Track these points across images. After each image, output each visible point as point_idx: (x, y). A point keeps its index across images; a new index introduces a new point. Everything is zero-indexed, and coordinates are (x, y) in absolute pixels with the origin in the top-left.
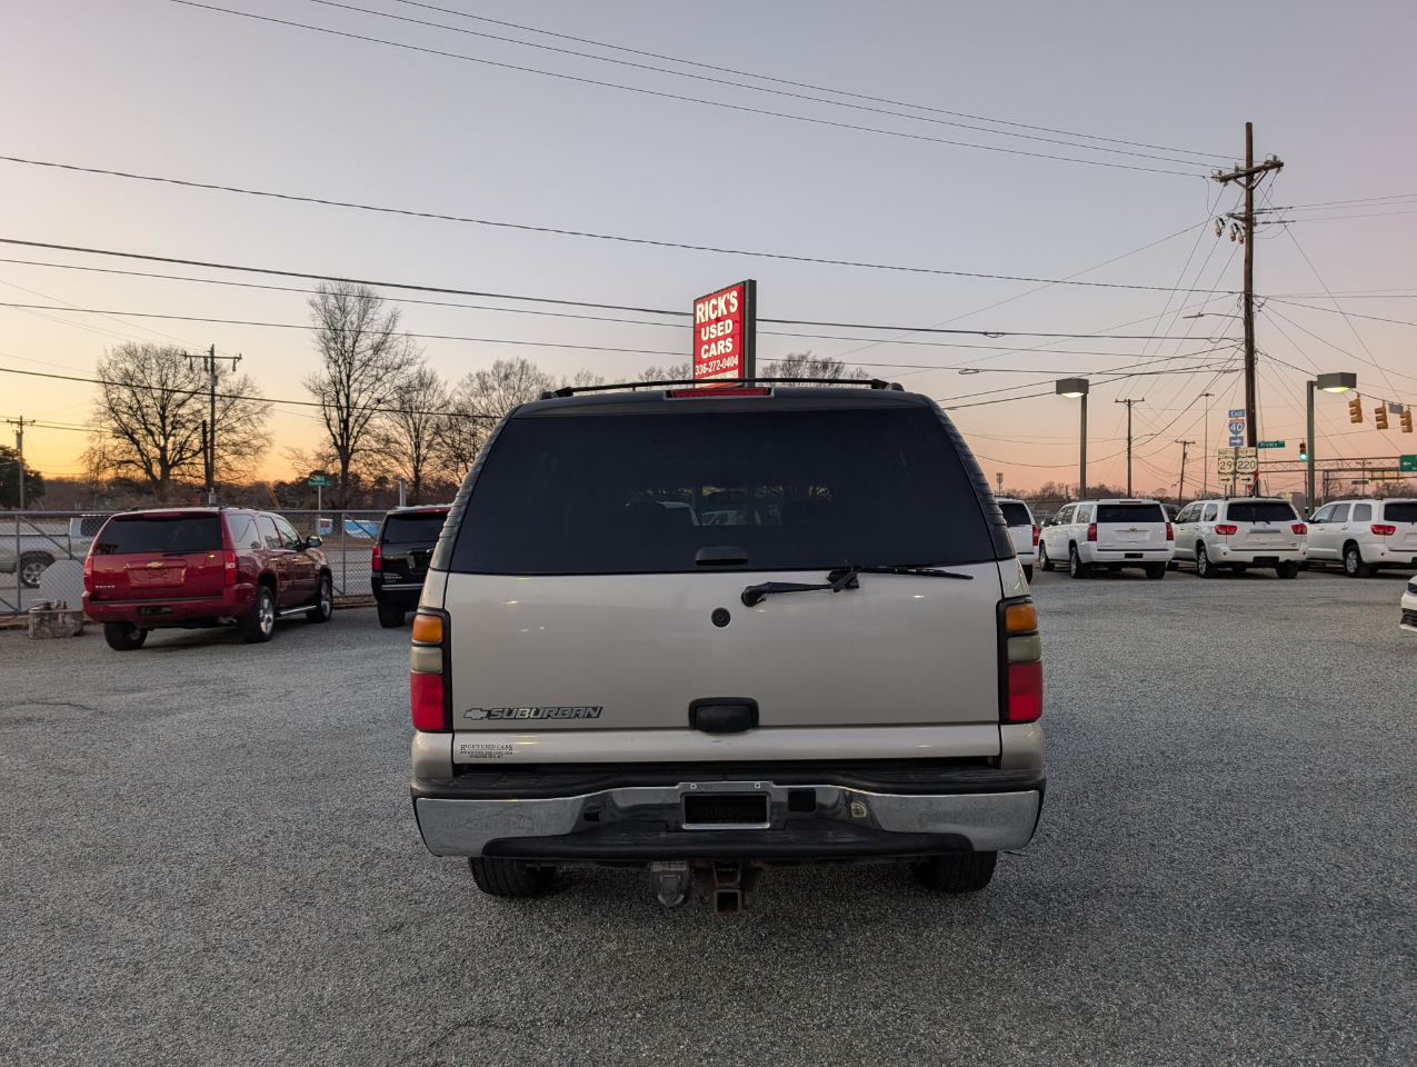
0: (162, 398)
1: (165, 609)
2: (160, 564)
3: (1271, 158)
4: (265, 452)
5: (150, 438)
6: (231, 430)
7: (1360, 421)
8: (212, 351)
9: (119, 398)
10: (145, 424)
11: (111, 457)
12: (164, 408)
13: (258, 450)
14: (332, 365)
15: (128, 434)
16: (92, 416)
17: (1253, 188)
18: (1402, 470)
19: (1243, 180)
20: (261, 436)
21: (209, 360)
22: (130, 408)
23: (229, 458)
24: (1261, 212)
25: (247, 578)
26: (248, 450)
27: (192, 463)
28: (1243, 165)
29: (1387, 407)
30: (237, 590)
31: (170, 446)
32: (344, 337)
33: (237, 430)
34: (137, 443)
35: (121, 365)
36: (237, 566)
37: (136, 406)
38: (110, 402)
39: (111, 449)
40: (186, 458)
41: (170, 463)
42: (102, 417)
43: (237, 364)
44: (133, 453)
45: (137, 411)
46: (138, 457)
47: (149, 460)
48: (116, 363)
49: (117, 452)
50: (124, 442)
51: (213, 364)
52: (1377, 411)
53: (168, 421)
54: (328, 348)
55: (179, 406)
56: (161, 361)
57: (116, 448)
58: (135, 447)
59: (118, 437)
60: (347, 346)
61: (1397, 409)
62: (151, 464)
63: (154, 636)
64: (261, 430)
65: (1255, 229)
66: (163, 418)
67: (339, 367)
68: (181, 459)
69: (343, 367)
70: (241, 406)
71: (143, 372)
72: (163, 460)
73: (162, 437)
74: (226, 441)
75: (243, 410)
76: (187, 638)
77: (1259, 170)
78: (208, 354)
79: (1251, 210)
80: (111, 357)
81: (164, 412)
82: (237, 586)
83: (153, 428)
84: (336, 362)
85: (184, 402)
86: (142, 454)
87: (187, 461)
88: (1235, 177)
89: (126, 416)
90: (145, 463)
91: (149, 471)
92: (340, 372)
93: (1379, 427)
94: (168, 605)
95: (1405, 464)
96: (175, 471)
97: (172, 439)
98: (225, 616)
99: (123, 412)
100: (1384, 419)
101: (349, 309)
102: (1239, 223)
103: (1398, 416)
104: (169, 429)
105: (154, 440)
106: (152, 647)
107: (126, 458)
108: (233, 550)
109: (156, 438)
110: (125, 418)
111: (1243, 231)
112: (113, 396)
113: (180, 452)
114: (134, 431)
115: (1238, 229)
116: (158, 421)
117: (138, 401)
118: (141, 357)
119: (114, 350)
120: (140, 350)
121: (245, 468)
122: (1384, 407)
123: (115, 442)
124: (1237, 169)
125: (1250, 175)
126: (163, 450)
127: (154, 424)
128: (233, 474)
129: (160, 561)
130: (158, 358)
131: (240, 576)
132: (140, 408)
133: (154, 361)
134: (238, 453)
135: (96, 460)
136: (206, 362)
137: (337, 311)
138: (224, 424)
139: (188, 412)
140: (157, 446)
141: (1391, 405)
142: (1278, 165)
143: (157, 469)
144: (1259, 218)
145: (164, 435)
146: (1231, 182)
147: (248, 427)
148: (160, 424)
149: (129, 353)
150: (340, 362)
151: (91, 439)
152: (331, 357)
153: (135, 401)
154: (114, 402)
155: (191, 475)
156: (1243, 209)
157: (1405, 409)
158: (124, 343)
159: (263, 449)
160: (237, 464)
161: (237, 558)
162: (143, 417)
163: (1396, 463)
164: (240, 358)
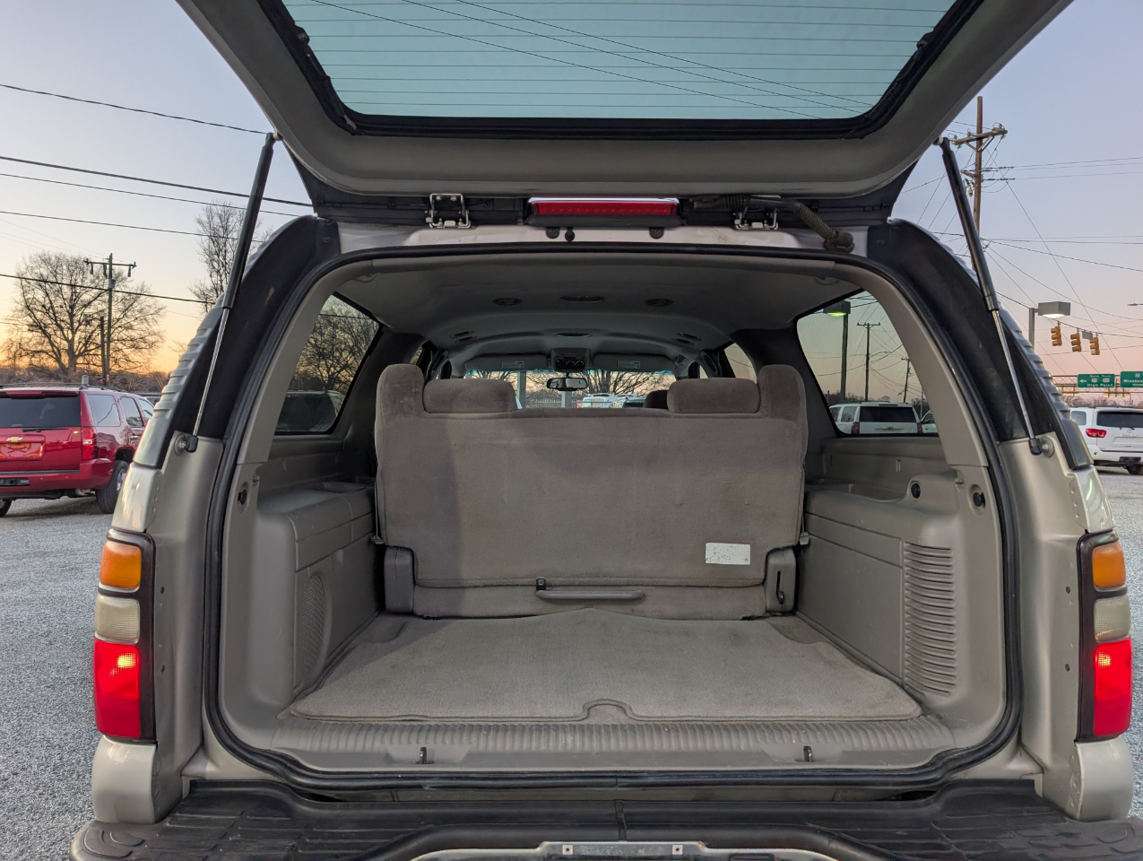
0: (71, 300)
1: (23, 481)
2: (20, 439)
3: (997, 126)
4: (158, 347)
5: (59, 333)
6: (130, 327)
7: (1060, 344)
8: (111, 259)
9: (34, 298)
10: (56, 320)
11: (26, 347)
12: (72, 307)
13: (152, 345)
14: (215, 274)
15: (41, 328)
16: (11, 313)
17: (982, 150)
18: (1079, 386)
19: (974, 144)
20: (155, 334)
21: (108, 266)
22: (44, 306)
23: (127, 351)
24: (988, 170)
25: (103, 453)
26: (143, 345)
27: (95, 355)
28: (974, 131)
29: (1081, 334)
30: (94, 465)
31: (76, 339)
32: (225, 252)
33: (134, 327)
34: (49, 336)
35: (37, 271)
36: (95, 442)
37: (49, 305)
38: (26, 301)
39: (26, 340)
40: (91, 350)
41: (77, 353)
42: (20, 314)
43: (132, 271)
44: (45, 344)
45: (49, 310)
46: (49, 348)
47: (59, 351)
48: (32, 268)
49: (31, 343)
50: (37, 335)
51: (111, 269)
52: (1072, 337)
53: (76, 319)
54: (212, 260)
55: (85, 306)
56: (71, 268)
57: (31, 340)
58: (47, 340)
59: (32, 331)
60: (228, 259)
61: (1088, 335)
62: (60, 354)
63: (18, 506)
64: (155, 328)
65: (983, 184)
66: (71, 315)
67: (221, 276)
68: (86, 350)
69: (224, 276)
70: (138, 308)
71: (55, 277)
72: (70, 351)
73: (70, 332)
74: (125, 337)
75: (140, 311)
76: (46, 508)
77: (987, 136)
78: (107, 261)
79: (980, 168)
80: (28, 263)
81: (72, 311)
82: (93, 461)
83: (63, 325)
84: (218, 272)
85: (90, 303)
86: (52, 345)
87: (91, 353)
88: (967, 142)
89: (40, 313)
90: (55, 354)
91: (58, 360)
92: (221, 281)
93: (1074, 350)
94: (25, 477)
95: (1082, 381)
96: (80, 360)
97: (78, 333)
98: (83, 488)
99: (38, 311)
100: (1078, 343)
101: (231, 228)
102: (970, 179)
103: (1088, 341)
104: (76, 325)
105: (63, 334)
106: (16, 516)
107: (39, 348)
108: (90, 427)
109: (65, 333)
110: (39, 315)
111: (972, 185)
112: (29, 296)
113: (85, 345)
114: (46, 326)
115: (968, 183)
116: (66, 318)
117: (51, 301)
118: (54, 264)
119: (31, 257)
120: (53, 258)
121: (141, 360)
122: (1078, 334)
123: (30, 335)
124: (969, 134)
125: (979, 139)
126: (71, 342)
127: (63, 321)
128: (131, 364)
129: (19, 436)
130: (69, 266)
131: (98, 452)
132: (52, 307)
133: (65, 267)
134: (136, 347)
135: (13, 349)
136: (105, 268)
137: (221, 230)
138: (124, 322)
139: (94, 311)
140: (67, 339)
141: (1084, 332)
142: (1003, 132)
143: (65, 359)
144: (985, 175)
145: (72, 330)
146: (964, 145)
147: (145, 326)
148: (69, 321)
149: (44, 261)
150: (222, 271)
151: (10, 331)
152: (214, 268)
153: (48, 301)
154: (30, 301)
155: (94, 365)
156: (973, 168)
157: (1094, 336)
158: (40, 252)
159: (157, 344)
160: (134, 356)
161: (94, 435)
162: (54, 314)
163: (1075, 381)
164: (134, 266)
